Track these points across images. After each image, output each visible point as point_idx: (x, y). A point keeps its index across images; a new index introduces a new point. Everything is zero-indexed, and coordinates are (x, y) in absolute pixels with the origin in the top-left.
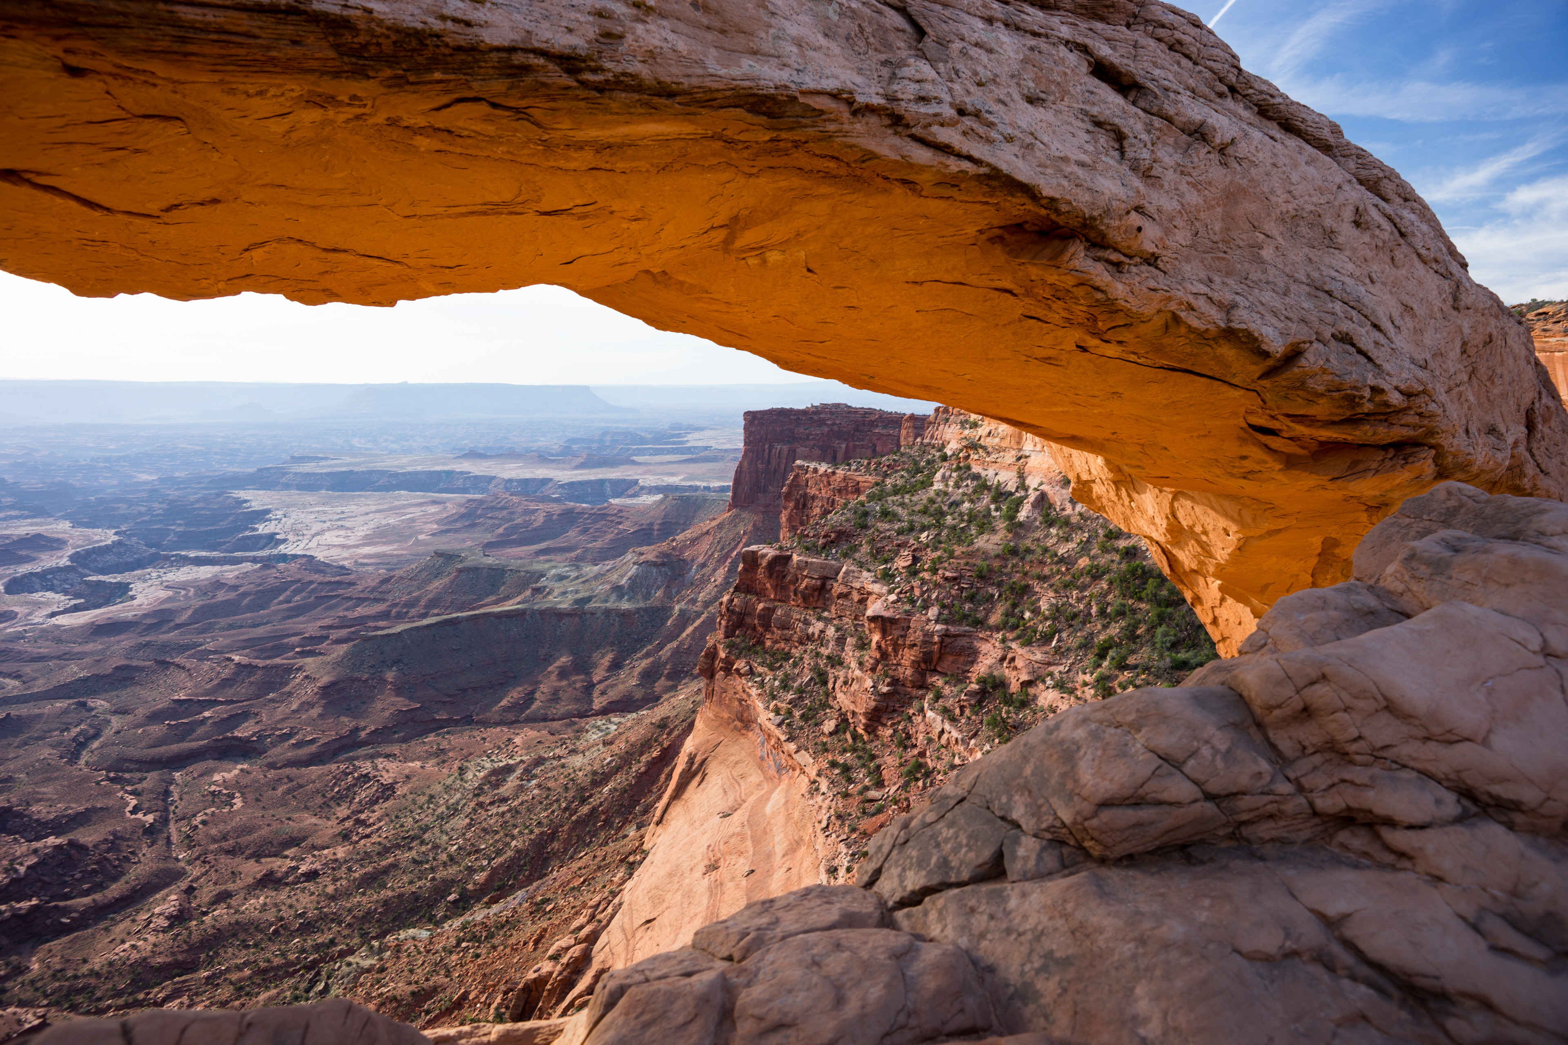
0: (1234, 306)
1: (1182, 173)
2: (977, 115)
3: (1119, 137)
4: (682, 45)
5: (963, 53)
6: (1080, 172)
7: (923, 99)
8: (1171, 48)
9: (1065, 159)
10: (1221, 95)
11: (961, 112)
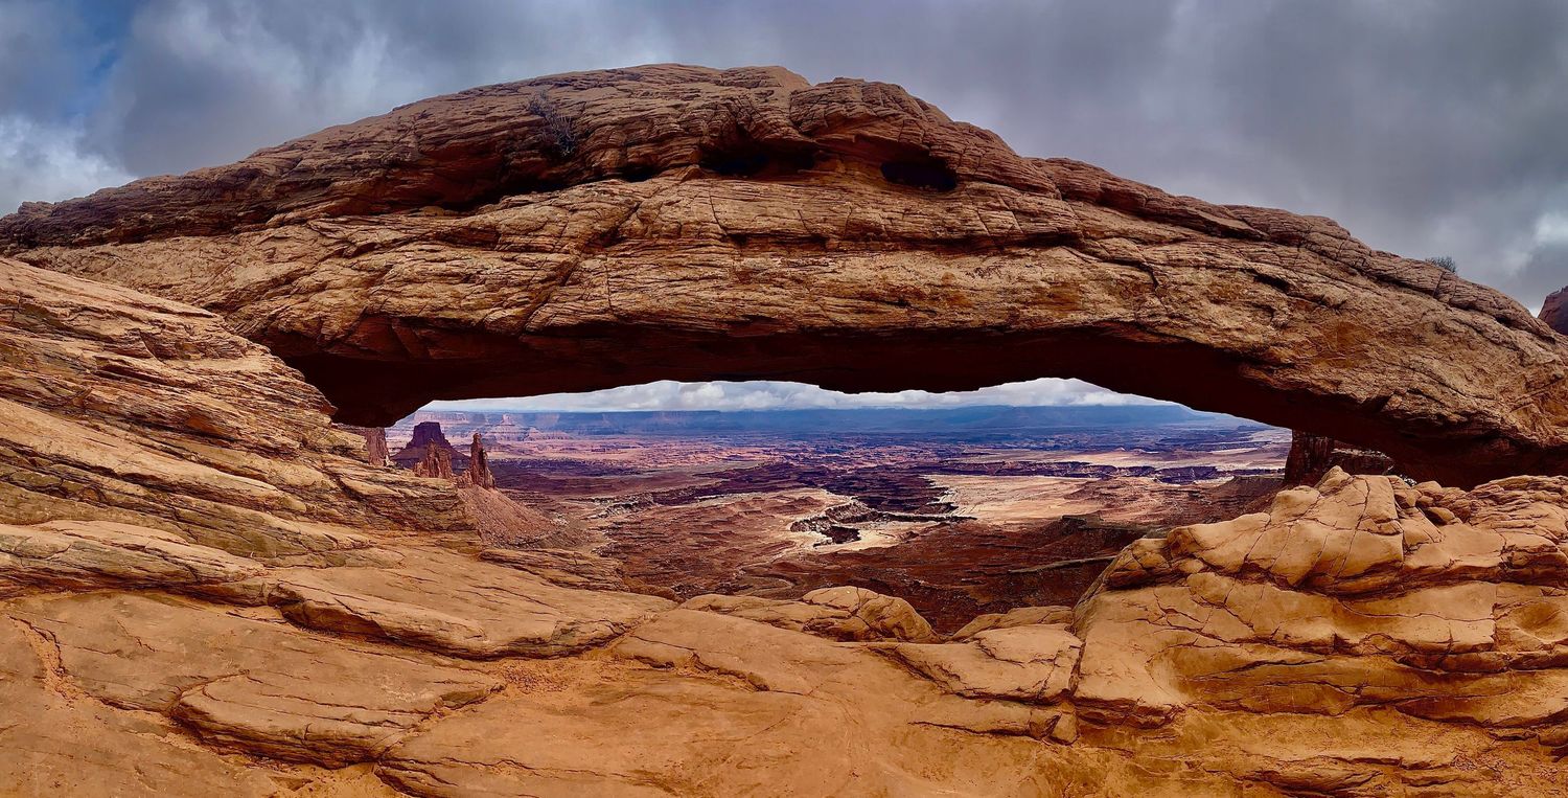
2: (1181, 317)
4: (1043, 313)
5: (1176, 291)
6: (1236, 333)
7: (1154, 315)
9: (1229, 330)
11: (1172, 316)
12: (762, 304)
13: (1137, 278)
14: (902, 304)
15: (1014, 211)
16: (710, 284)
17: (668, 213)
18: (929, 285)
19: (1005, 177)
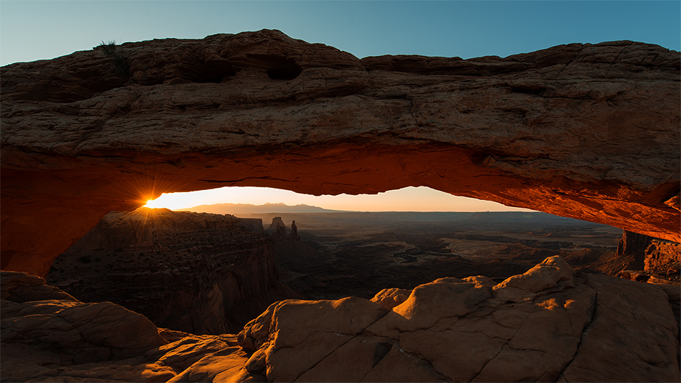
0: (611, 168)
1: (571, 117)
2: (427, 125)
3: (523, 113)
5: (426, 106)
8: (594, 62)
10: (637, 71)
11: (420, 125)
12: (173, 137)
13: (397, 104)
14: (241, 132)
15: (326, 79)
16: (153, 127)
17: (151, 97)
18: (257, 121)
19: (326, 63)
